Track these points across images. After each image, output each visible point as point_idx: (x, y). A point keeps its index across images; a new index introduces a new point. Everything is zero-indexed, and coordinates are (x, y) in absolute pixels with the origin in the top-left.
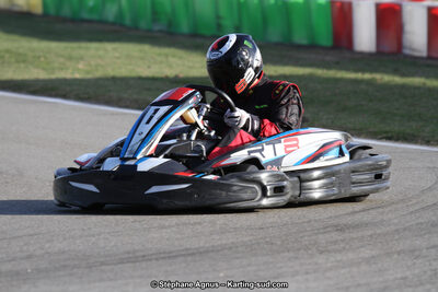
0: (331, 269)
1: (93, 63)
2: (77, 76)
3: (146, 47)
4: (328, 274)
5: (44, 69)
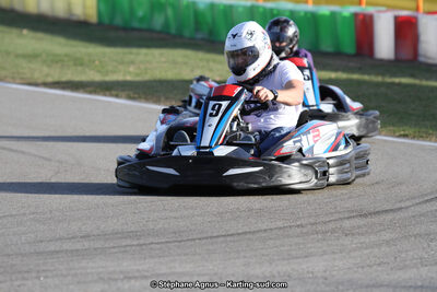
0: (355, 250)
1: (143, 67)
2: (129, 78)
4: (352, 254)
5: (99, 71)
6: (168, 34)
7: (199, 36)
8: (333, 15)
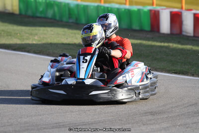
1: (42, 37)
2: (34, 42)
3: (66, 30)
5: (19, 39)
6: (55, 20)
7: (71, 21)
8: (139, 10)
